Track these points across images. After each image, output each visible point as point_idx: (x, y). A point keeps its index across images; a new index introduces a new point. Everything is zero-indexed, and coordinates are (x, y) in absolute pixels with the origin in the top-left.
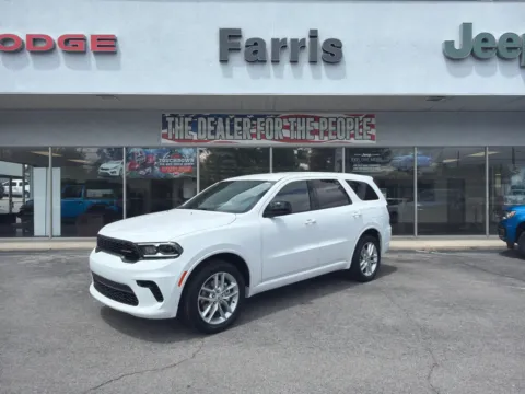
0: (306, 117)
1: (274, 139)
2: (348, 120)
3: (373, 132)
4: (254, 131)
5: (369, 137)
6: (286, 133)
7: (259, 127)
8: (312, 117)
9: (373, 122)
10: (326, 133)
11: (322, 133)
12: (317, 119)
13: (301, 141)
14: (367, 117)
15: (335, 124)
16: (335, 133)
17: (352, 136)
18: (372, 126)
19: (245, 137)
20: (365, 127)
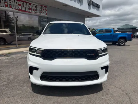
0: (27, 3)
1: (15, 9)
2: (40, 7)
3: (46, 12)
4: (6, 4)
5: (46, 14)
6: (20, 7)
7: (8, 2)
8: (29, 3)
9: (46, 9)
10: (34, 10)
11: (32, 10)
12: (30, 4)
13: (25, 11)
14: (45, 7)
15: (36, 7)
16: (36, 11)
17: (41, 12)
18: (46, 10)
19: (2, 6)
20: (44, 10)
